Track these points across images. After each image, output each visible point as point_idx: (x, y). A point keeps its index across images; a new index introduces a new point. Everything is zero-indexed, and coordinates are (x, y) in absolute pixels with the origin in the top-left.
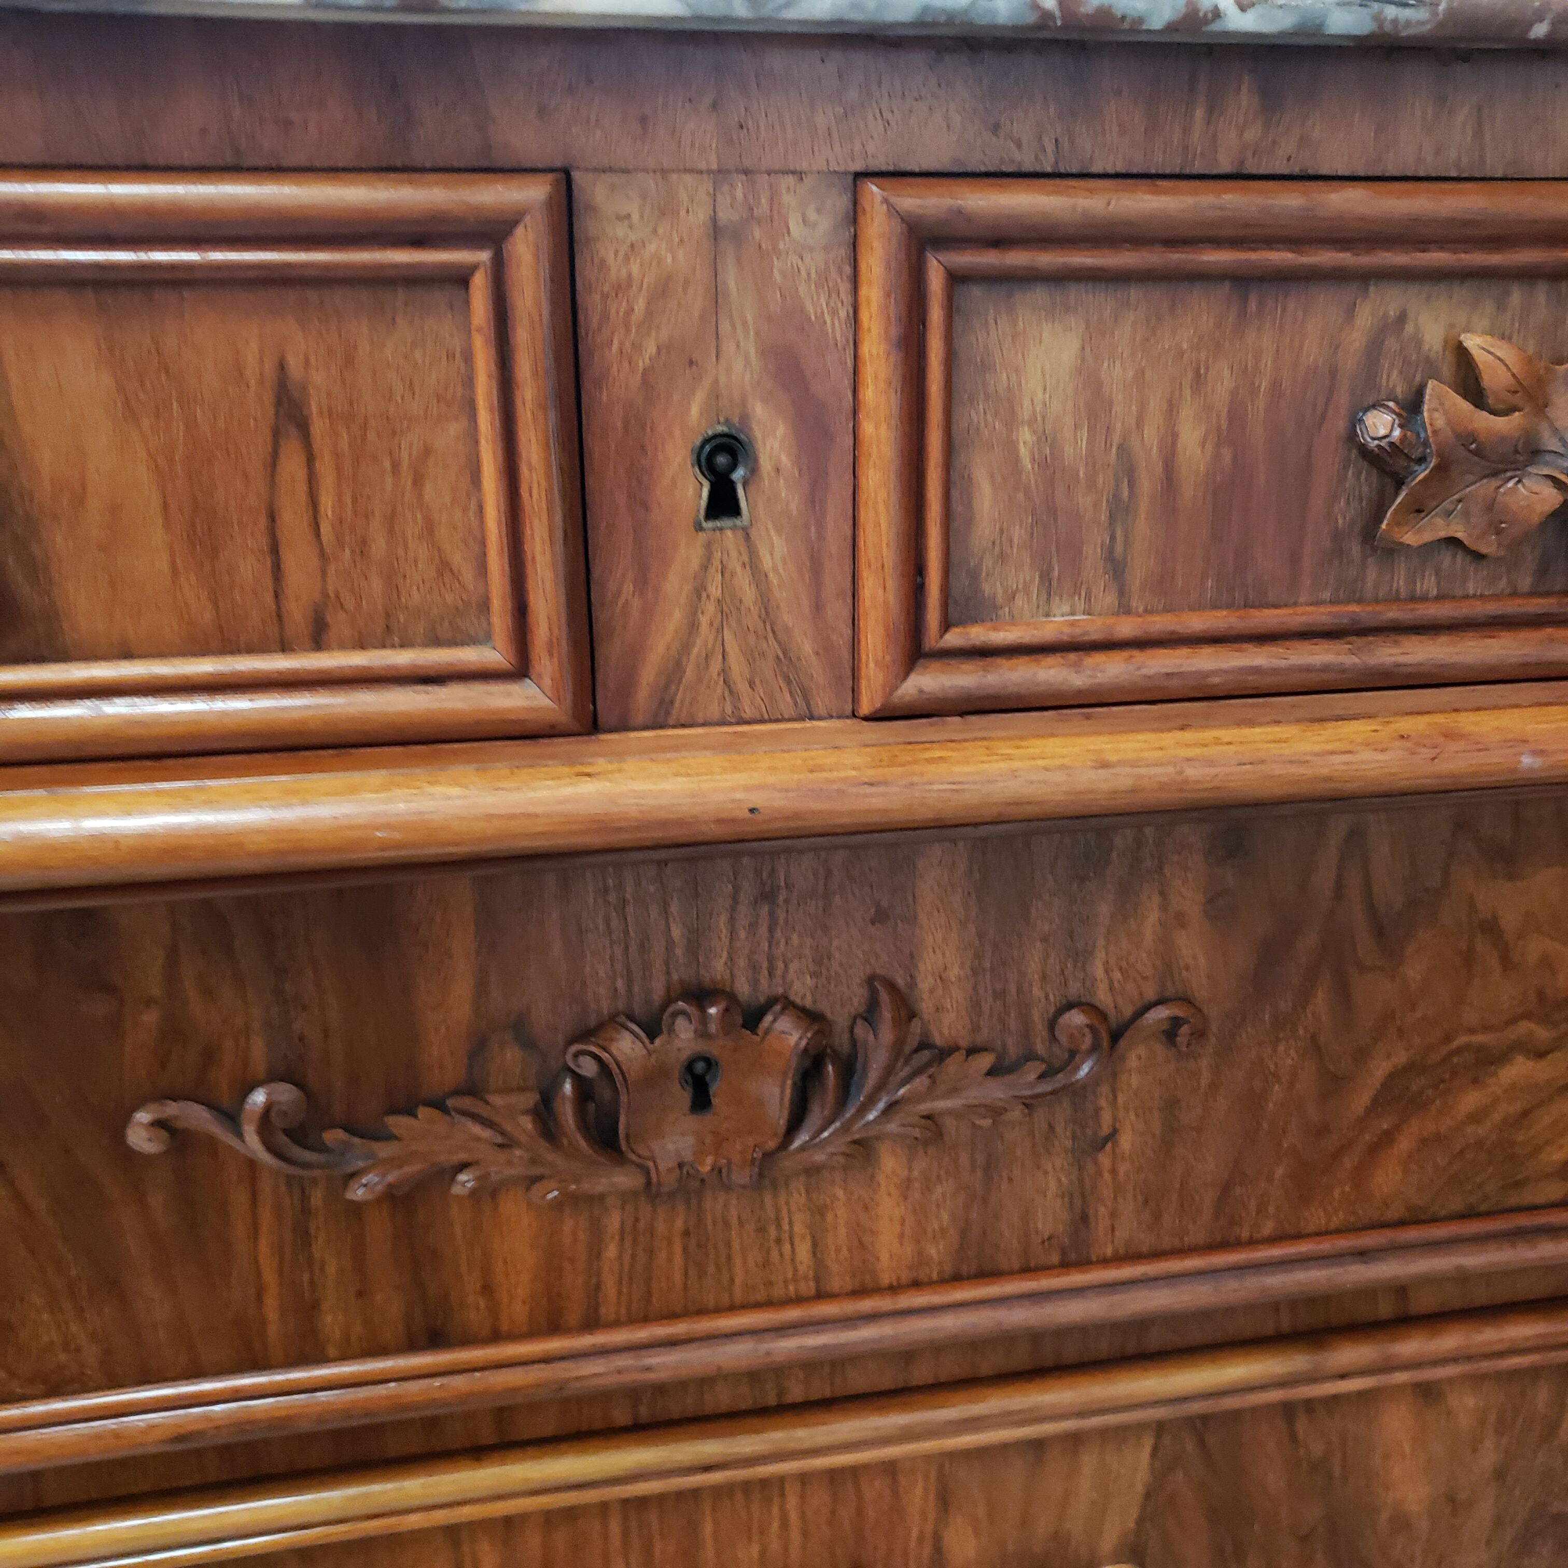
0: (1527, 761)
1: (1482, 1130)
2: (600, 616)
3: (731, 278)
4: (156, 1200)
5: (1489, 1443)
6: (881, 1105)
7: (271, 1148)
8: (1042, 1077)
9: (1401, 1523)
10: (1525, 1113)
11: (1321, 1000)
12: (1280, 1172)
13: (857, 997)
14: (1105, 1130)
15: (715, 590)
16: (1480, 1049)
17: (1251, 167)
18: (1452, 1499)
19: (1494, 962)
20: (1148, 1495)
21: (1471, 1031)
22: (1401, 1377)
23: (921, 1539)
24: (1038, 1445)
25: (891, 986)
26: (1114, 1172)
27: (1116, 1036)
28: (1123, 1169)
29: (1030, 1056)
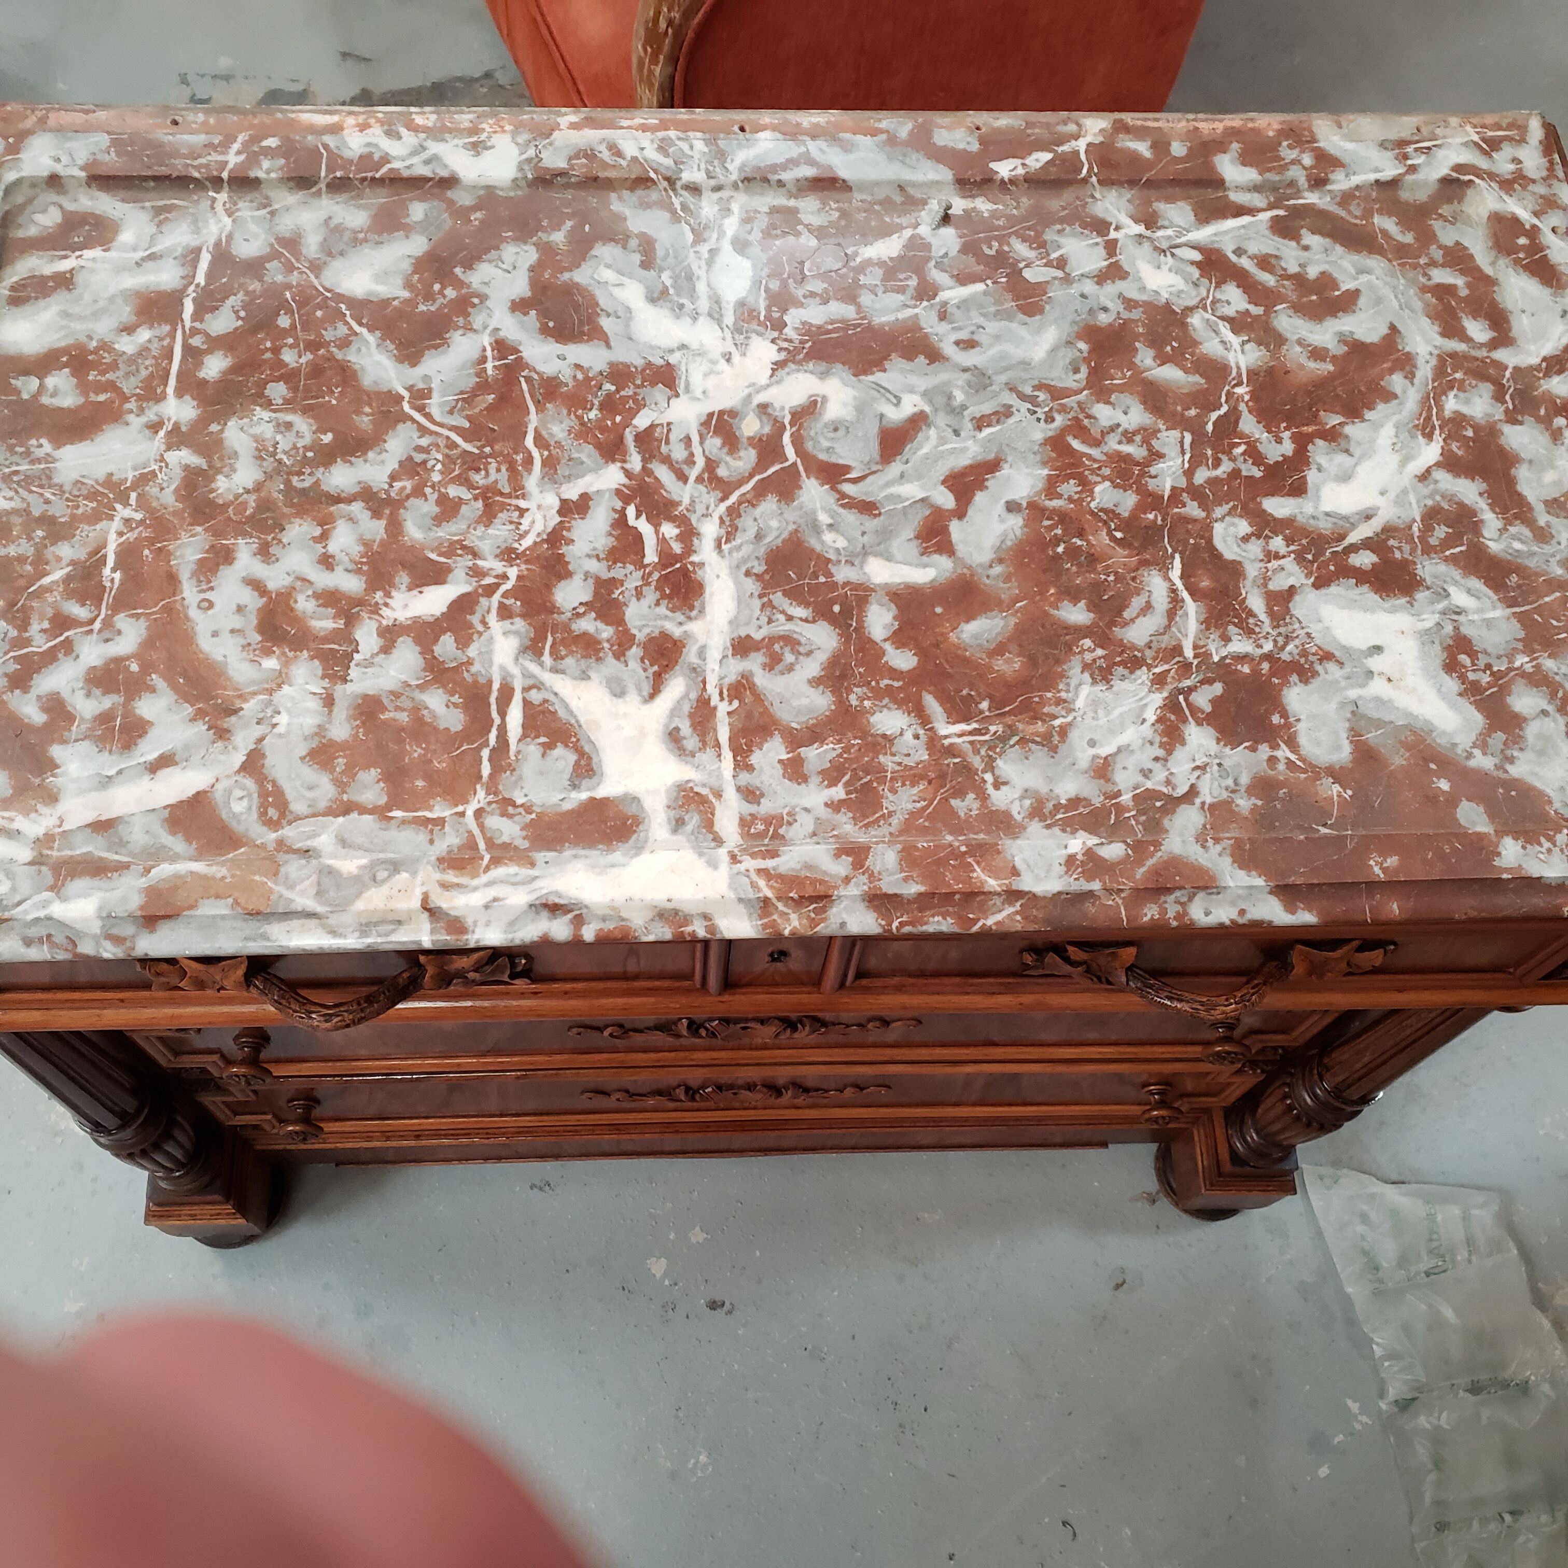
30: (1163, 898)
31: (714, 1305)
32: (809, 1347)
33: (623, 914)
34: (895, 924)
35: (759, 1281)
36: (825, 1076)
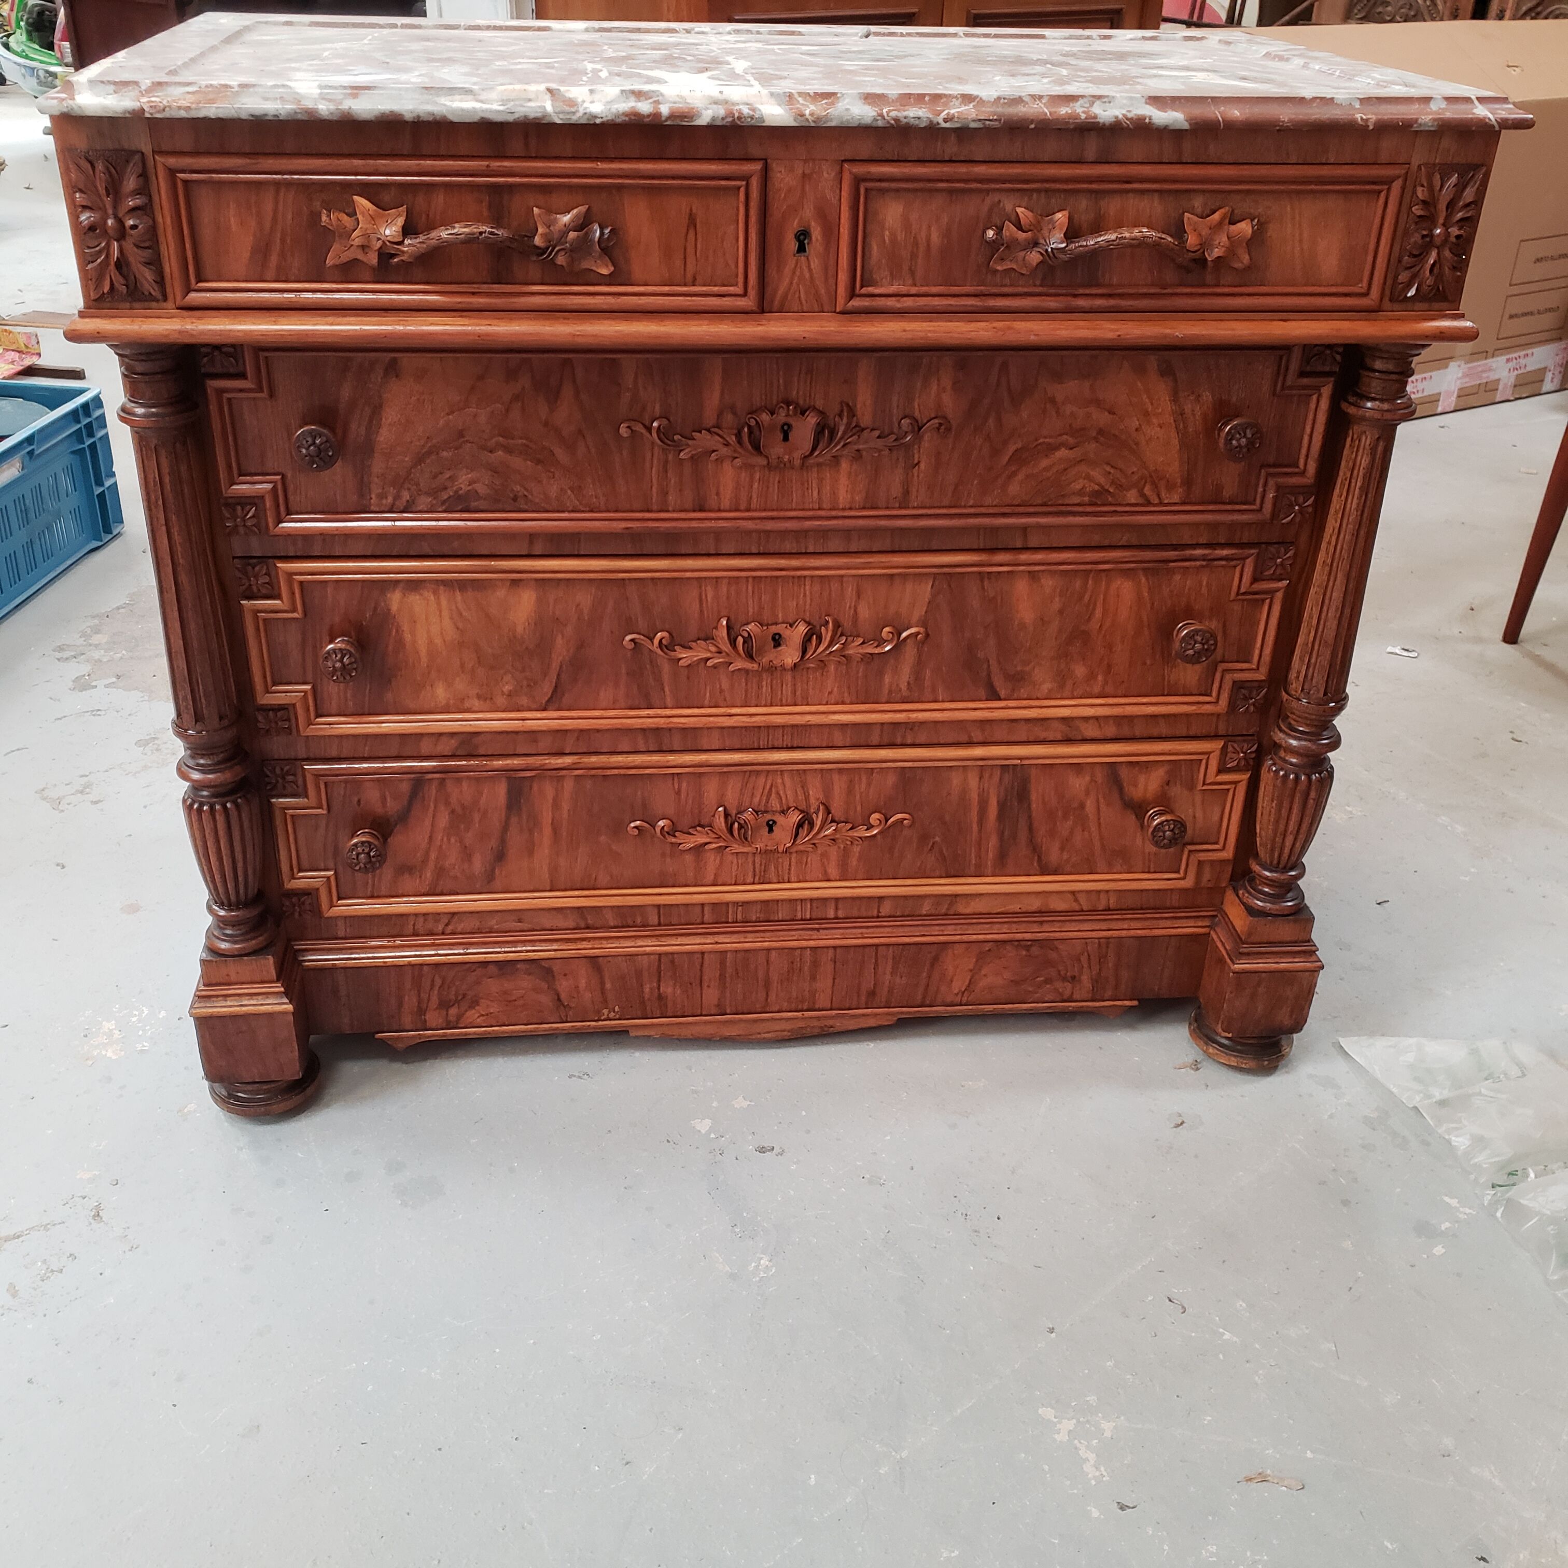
0: (1032, 337)
1: (1049, 474)
2: (766, 280)
3: (807, 188)
4: (625, 452)
5: (1057, 599)
6: (842, 444)
7: (660, 439)
8: (895, 440)
9: (1022, 626)
10: (1066, 469)
11: (991, 422)
12: (975, 482)
13: (837, 409)
14: (916, 461)
15: (798, 273)
16: (1048, 444)
17: (954, 159)
18: (1042, 619)
19: (1054, 413)
21: (1045, 437)
22: (1022, 568)
24: (892, 576)
25: (848, 405)
26: (918, 476)
27: (920, 429)
28: (921, 475)
29: (893, 433)
30: (1071, 105)
31: (762, 1150)
32: (867, 1176)
33: (688, 101)
34: (885, 111)
35: (808, 1132)
36: (851, 781)
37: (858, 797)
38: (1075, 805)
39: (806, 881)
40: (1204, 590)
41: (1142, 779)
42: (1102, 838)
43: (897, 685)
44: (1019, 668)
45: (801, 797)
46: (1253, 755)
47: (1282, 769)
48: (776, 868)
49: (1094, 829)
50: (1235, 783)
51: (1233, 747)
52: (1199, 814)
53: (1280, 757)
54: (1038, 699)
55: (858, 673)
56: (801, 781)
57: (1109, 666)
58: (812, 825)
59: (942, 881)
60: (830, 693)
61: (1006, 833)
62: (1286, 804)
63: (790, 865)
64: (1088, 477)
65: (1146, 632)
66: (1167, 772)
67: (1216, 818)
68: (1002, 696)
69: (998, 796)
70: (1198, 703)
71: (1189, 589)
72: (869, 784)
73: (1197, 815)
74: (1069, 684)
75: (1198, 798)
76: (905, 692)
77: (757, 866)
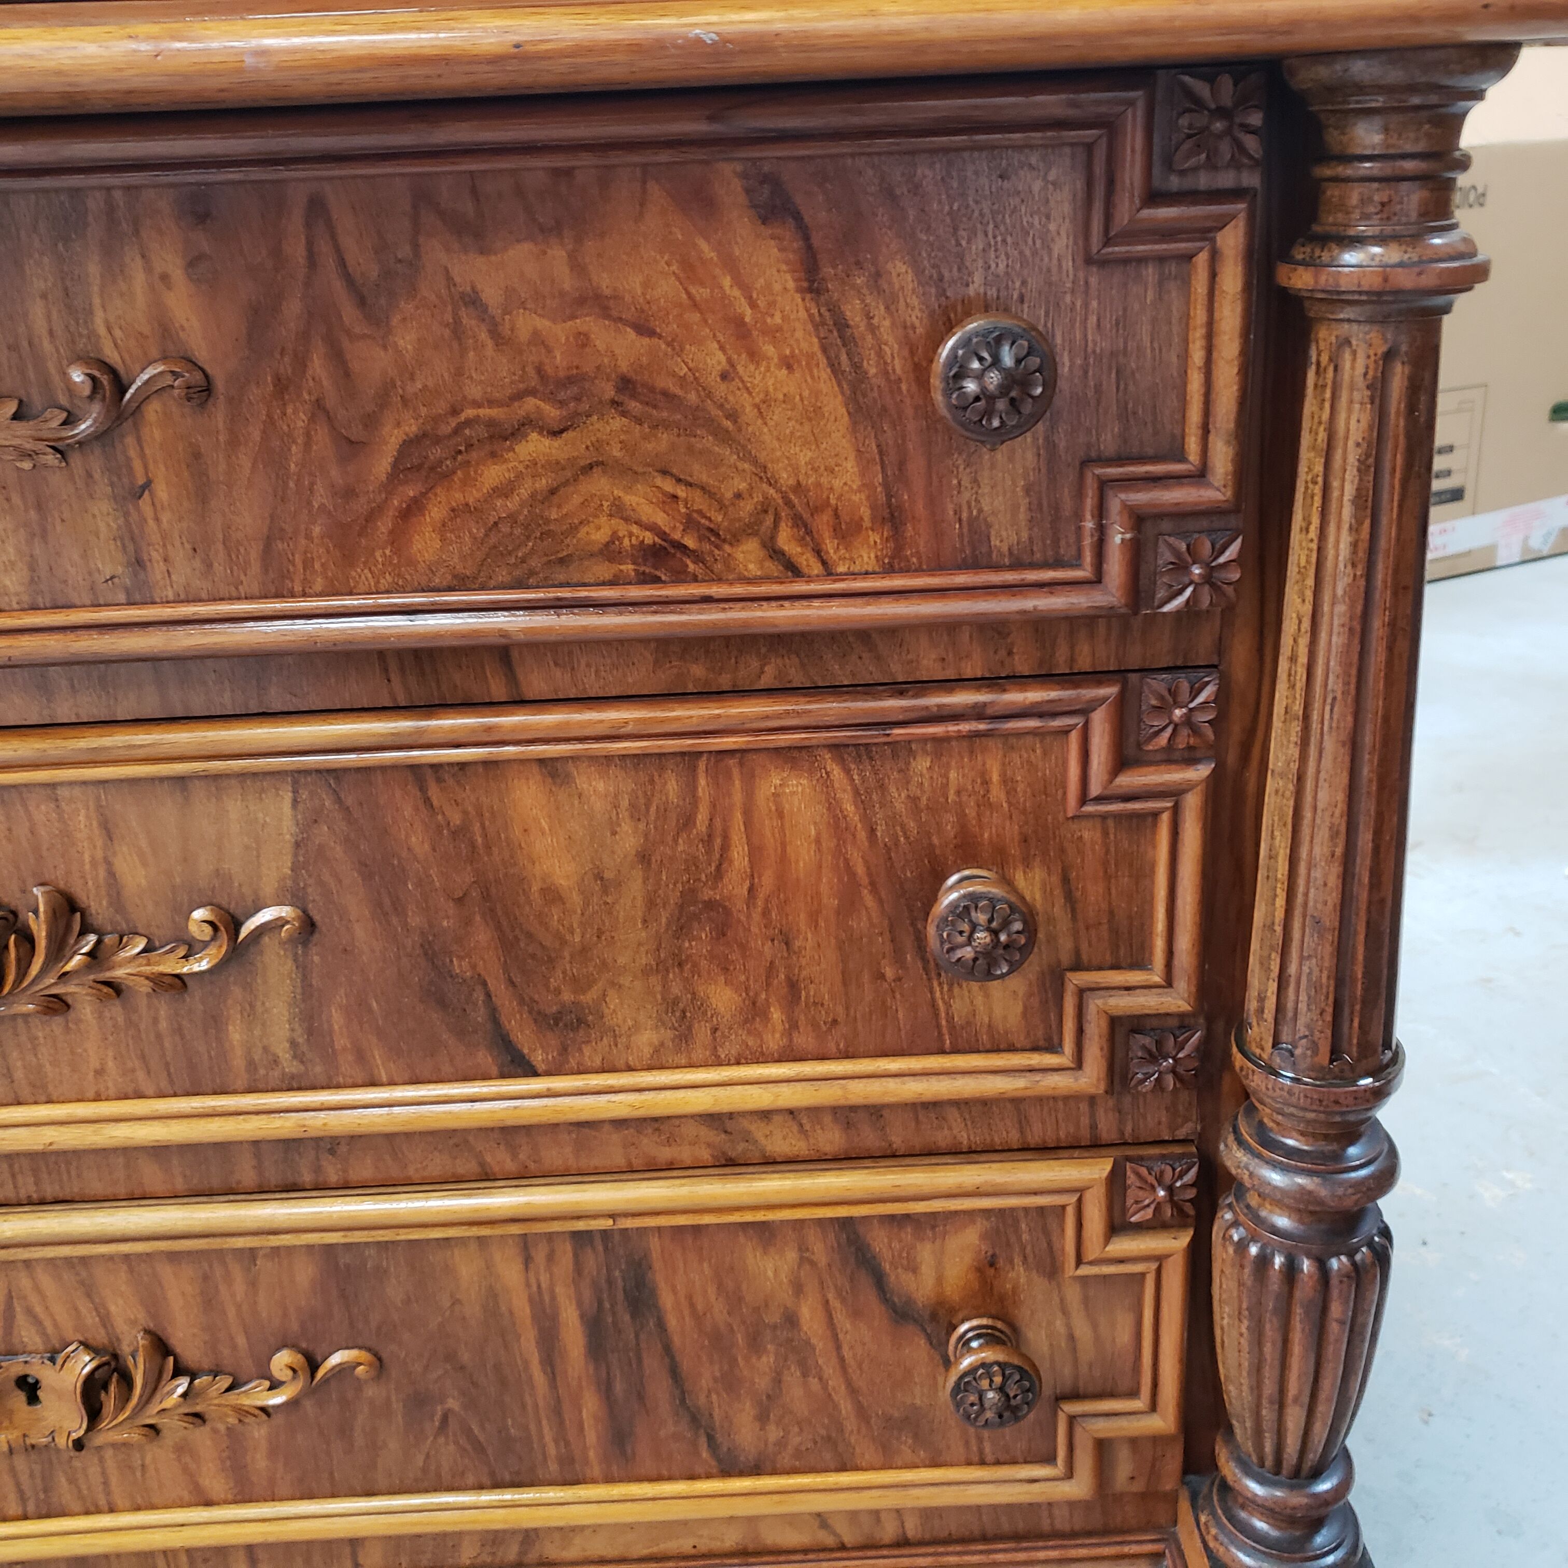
1: (512, 504)
5: (626, 826)
8: (66, 423)
9: (552, 895)
10: (553, 492)
11: (318, 366)
12: (317, 530)
14: (141, 481)
16: (491, 423)
18: (599, 877)
19: (484, 336)
20: (297, 845)
21: (477, 405)
22: (516, 750)
23: (94, 863)
24: (177, 781)
28: (165, 517)
29: (51, 404)
36: (206, 1278)
37: (231, 1313)
38: (773, 1317)
39: (152, 1507)
40: (997, 794)
41: (926, 1253)
42: (853, 1391)
43: (266, 1049)
44: (567, 996)
45: (91, 1319)
46: (1191, 1194)
47: (1254, 1239)
48: (72, 1481)
49: (830, 1370)
50: (1160, 1259)
51: (1138, 1175)
52: (1082, 1330)
53: (1248, 1207)
54: (630, 1069)
55: (155, 1021)
56: (82, 1283)
57: (793, 986)
58: (127, 1380)
59: (486, 1497)
60: (100, 1072)
61: (619, 1387)
62: (1271, 1331)
63: (104, 1473)
64: (619, 510)
65: (869, 900)
66: (984, 1236)
67: (1124, 1336)
68: (541, 1067)
69: (580, 1304)
70: (1031, 1070)
71: (958, 793)
72: (253, 1284)
73: (1078, 1333)
74: (702, 1032)
75: (1073, 1294)
76: (290, 1066)
77: (24, 1478)
